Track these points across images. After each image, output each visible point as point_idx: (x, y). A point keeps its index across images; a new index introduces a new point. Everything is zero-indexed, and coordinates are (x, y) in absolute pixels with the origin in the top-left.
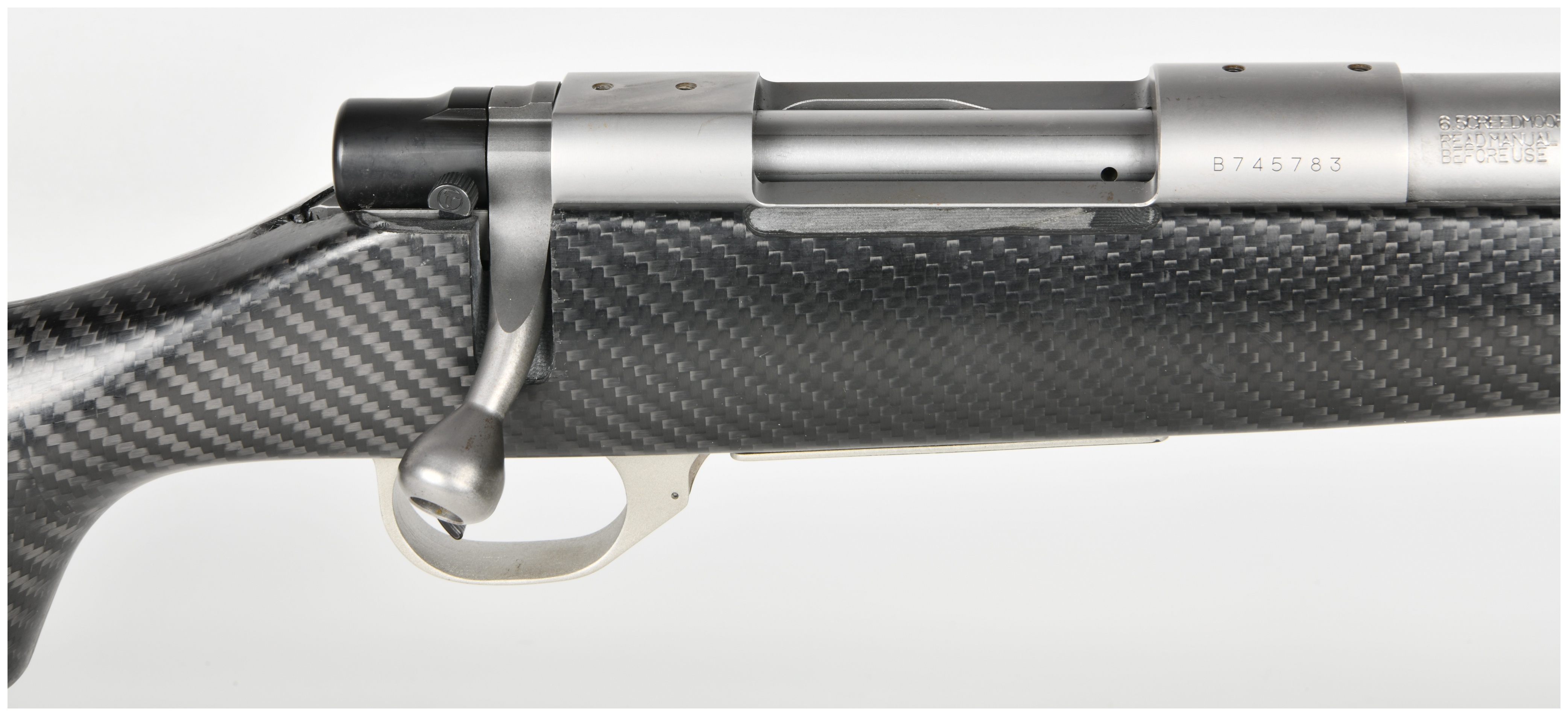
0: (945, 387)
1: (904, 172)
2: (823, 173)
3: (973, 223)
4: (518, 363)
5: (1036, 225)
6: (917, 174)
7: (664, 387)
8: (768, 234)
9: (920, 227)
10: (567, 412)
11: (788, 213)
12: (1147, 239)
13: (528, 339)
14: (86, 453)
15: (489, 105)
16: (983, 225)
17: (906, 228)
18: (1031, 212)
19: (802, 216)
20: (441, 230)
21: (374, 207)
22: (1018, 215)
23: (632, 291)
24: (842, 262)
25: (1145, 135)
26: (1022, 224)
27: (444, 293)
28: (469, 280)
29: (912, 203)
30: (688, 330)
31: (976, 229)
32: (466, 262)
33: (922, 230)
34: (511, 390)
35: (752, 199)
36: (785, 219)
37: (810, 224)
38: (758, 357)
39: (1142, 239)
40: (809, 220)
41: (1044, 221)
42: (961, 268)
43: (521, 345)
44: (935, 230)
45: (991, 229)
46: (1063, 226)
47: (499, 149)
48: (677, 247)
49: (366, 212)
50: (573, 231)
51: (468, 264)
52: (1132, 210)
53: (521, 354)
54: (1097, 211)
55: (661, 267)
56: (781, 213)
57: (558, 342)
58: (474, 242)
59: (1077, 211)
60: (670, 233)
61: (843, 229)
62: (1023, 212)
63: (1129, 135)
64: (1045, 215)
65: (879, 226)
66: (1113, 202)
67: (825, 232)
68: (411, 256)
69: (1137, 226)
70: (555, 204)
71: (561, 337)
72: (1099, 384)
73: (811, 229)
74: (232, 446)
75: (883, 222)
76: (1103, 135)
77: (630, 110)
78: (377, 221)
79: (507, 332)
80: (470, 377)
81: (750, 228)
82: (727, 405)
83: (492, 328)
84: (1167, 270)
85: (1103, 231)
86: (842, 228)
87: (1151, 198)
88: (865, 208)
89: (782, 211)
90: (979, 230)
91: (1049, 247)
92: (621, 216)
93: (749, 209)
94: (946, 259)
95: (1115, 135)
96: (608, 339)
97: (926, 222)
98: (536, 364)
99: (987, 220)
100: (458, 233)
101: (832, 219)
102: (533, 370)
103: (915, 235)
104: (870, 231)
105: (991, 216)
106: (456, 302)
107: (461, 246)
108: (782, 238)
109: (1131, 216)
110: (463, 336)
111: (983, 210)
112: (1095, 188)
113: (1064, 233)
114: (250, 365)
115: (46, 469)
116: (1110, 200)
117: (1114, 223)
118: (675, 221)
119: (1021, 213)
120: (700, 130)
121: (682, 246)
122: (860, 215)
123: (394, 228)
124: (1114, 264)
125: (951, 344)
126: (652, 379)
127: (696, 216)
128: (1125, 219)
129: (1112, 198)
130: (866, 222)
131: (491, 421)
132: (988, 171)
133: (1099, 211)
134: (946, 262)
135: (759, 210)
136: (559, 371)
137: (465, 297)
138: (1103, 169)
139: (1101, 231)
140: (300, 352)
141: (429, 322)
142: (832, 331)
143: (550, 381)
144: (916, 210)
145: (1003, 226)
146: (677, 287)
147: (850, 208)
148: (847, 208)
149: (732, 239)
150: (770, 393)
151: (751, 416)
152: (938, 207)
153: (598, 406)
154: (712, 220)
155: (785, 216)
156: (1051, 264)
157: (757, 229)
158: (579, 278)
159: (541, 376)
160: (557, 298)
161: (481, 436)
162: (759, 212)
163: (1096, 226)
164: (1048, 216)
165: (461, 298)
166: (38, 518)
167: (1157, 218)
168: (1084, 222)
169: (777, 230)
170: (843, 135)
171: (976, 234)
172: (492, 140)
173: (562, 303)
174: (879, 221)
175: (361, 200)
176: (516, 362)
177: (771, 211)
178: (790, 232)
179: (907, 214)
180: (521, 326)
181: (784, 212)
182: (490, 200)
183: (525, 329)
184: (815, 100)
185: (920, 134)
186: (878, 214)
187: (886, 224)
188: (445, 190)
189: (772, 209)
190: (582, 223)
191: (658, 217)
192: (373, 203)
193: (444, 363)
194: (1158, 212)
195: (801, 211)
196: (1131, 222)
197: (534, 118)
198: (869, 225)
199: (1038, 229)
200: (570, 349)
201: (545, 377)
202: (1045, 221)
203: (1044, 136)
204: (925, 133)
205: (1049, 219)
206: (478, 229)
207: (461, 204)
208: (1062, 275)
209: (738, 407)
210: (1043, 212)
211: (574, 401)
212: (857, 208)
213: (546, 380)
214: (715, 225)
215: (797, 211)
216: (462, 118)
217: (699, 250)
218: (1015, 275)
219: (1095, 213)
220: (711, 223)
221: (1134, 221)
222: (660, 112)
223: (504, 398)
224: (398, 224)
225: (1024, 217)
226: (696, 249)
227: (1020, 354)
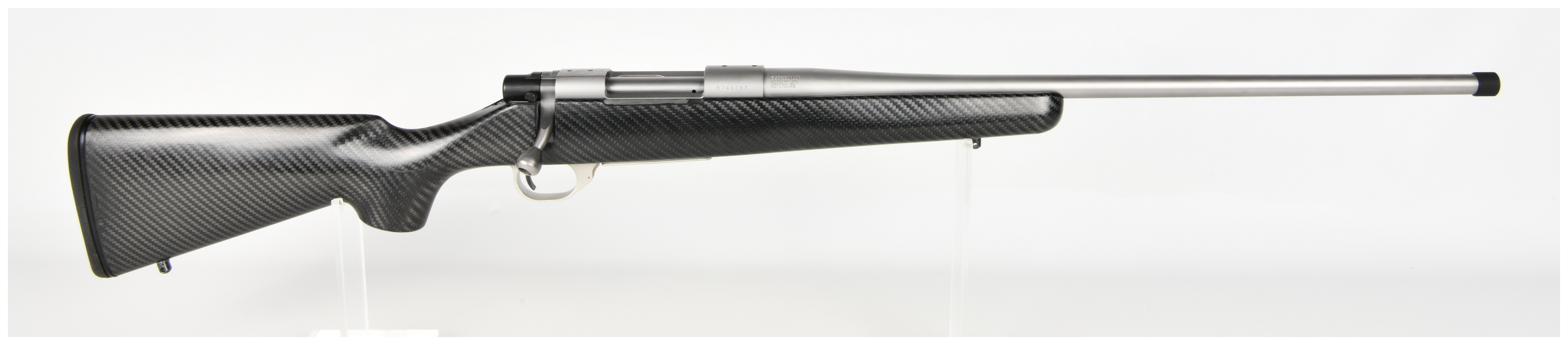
1: (644, 91)
2: (621, 91)
3: (659, 102)
4: (546, 137)
5: (674, 103)
7: (583, 145)
8: (608, 105)
10: (559, 152)
12: (700, 105)
13: (549, 131)
14: (440, 163)
15: (541, 76)
17: (642, 104)
18: (673, 100)
19: (616, 101)
20: (528, 105)
22: (670, 101)
23: (575, 120)
24: (627, 112)
25: (702, 83)
26: (671, 103)
27: (529, 120)
28: (535, 117)
30: (589, 130)
32: (534, 113)
33: (646, 104)
34: (544, 144)
35: (604, 97)
40: (619, 103)
42: (656, 113)
43: (547, 132)
44: (649, 104)
45: (663, 104)
47: (543, 86)
48: (586, 108)
49: (511, 102)
50: (561, 106)
53: (547, 135)
55: (581, 113)
57: (557, 133)
58: (536, 108)
59: (684, 100)
60: (584, 105)
63: (698, 83)
64: (677, 101)
65: (635, 103)
66: (693, 97)
67: (621, 106)
68: (521, 112)
70: (556, 99)
71: (557, 131)
73: (619, 105)
74: (479, 163)
75: (637, 102)
76: (692, 83)
78: (513, 104)
79: (543, 129)
80: (534, 141)
81: (604, 103)
83: (540, 129)
84: (705, 112)
86: (627, 104)
87: (702, 96)
88: (633, 99)
89: (612, 100)
90: (660, 104)
91: (677, 107)
92: (572, 101)
93: (603, 99)
94: (652, 111)
95: (695, 83)
97: (647, 102)
98: (551, 138)
100: (533, 106)
101: (625, 102)
103: (644, 105)
104: (633, 104)
105: (663, 101)
106: (531, 123)
107: (533, 109)
108: (611, 106)
109: (697, 100)
110: (533, 131)
111: (661, 100)
113: (681, 104)
114: (481, 140)
115: (431, 168)
117: (693, 102)
118: (585, 102)
120: (593, 82)
122: (631, 101)
124: (692, 111)
127: (590, 101)
128: (695, 101)
130: (633, 102)
131: (539, 152)
133: (689, 99)
136: (556, 140)
137: (534, 121)
138: (691, 90)
139: (689, 104)
140: (493, 137)
141: (525, 128)
143: (555, 143)
144: (645, 100)
145: (666, 103)
146: (586, 119)
148: (628, 99)
149: (599, 106)
152: (650, 99)
155: (613, 102)
156: (676, 111)
157: (606, 104)
158: (562, 116)
159: (553, 142)
160: (556, 121)
161: (536, 156)
162: (606, 100)
165: (532, 121)
166: (429, 181)
167: (703, 101)
168: (686, 102)
169: (611, 104)
172: (542, 84)
173: (558, 123)
175: (510, 99)
177: (610, 100)
178: (614, 105)
179: (643, 100)
182: (541, 98)
183: (548, 129)
184: (620, 75)
188: (531, 96)
190: (563, 103)
191: (581, 101)
192: (512, 100)
193: (529, 138)
196: (697, 102)
197: (552, 79)
200: (559, 135)
203: (678, 83)
206: (537, 105)
207: (534, 99)
208: (678, 114)
212: (631, 99)
216: (535, 79)
220: (594, 103)
223: (542, 145)
224: (518, 104)
226: (590, 108)
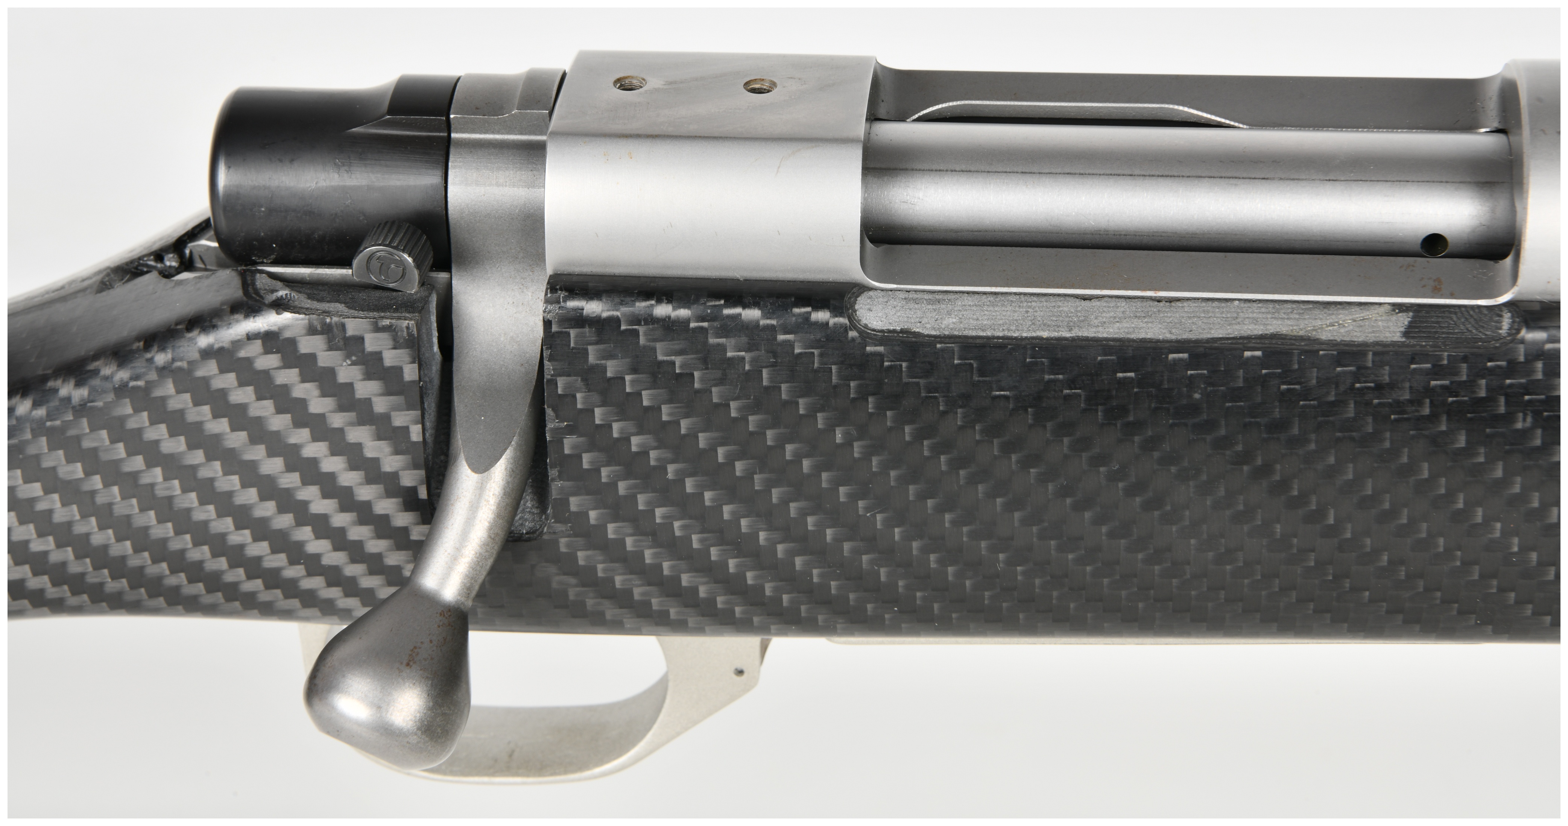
0: (1156, 567)
1: (1101, 233)
2: (972, 231)
3: (1211, 326)
4: (492, 521)
5: (1314, 333)
6: (1122, 236)
7: (719, 552)
8: (884, 336)
9: (1126, 331)
10: (572, 581)
11: (916, 301)
12: (1498, 361)
13: (508, 483)
15: (452, 110)
16: (1227, 330)
17: (1104, 330)
18: (1306, 309)
19: (937, 306)
20: (374, 310)
21: (276, 263)
22: (1284, 313)
23: (670, 414)
24: (1000, 381)
25: (1498, 183)
26: (1292, 330)
28: (418, 388)
29: (1114, 289)
30: (756, 474)
31: (1216, 336)
32: (413, 362)
33: (1129, 336)
34: (481, 564)
35: (857, 274)
36: (910, 309)
37: (951, 320)
38: (865, 516)
39: (1490, 362)
40: (949, 313)
41: (1327, 326)
42: (1190, 397)
43: (497, 493)
44: (1150, 336)
45: (1242, 338)
46: (1359, 336)
47: (466, 174)
48: (740, 351)
49: (262, 272)
50: (579, 320)
51: (416, 366)
52: (1474, 312)
53: (497, 508)
54: (1414, 311)
55: (715, 380)
56: (905, 299)
57: (557, 486)
58: (427, 329)
59: (1382, 310)
60: (729, 327)
61: (1003, 330)
62: (1293, 309)
63: (1470, 183)
64: (1330, 315)
65: (1059, 326)
66: (1442, 297)
67: (974, 334)
68: (327, 351)
69: (1481, 340)
70: (550, 276)
72: (1403, 573)
73: (952, 329)
75: (1067, 319)
76: (1428, 182)
77: (671, 130)
78: (277, 291)
79: (476, 472)
80: (425, 528)
81: (854, 323)
82: (816, 580)
83: (453, 464)
84: (1528, 410)
85: (1425, 346)
86: (1001, 329)
87: (1506, 292)
88: (1038, 295)
89: (907, 296)
90: (1221, 339)
91: (1335, 369)
92: (653, 300)
93: (854, 293)
94: (1166, 382)
95: (1447, 182)
96: (633, 481)
97: (1136, 323)
98: (523, 510)
99: (1234, 322)
100: (399, 318)
101: (986, 313)
102: (520, 519)
103: (1118, 344)
104: (1045, 334)
105: (1241, 314)
106: (400, 419)
107: (405, 339)
108: (905, 343)
109: (1472, 320)
110: (410, 470)
111: (1229, 304)
112: (1412, 270)
113: (1359, 348)
116: (1436, 292)
117: (1443, 333)
118: (738, 310)
119: (1290, 310)
120: (779, 167)
121: (748, 350)
122: (1030, 307)
123: (303, 305)
124: (1441, 398)
125: (1168, 508)
126: (701, 541)
127: (770, 303)
128: (1462, 327)
129: (1440, 288)
130: (1039, 319)
131: (449, 613)
132: (1236, 235)
133: (1419, 311)
134: (1166, 386)
135: (871, 293)
136: (558, 525)
138: (1424, 236)
139: (1422, 346)
140: (166, 479)
141: (359, 446)
142: (981, 483)
143: (545, 537)
144: (1120, 300)
145: (1260, 333)
146: (739, 410)
147: (1015, 294)
148: (1010, 294)
149: (826, 340)
150: (882, 567)
151: (852, 596)
152: (1156, 297)
153: (620, 574)
154: (796, 310)
155: (912, 305)
156: (1336, 395)
157: (866, 326)
158: (588, 392)
159: (531, 528)
160: (554, 420)
161: (431, 641)
162: (870, 298)
163: (1413, 338)
164: (1333, 317)
165: (406, 415)
167: (1516, 327)
168: (1393, 329)
169: (898, 328)
170: (1006, 172)
171: (1216, 345)
172: (455, 167)
173: (561, 428)
174: (1061, 319)
175: (256, 252)
176: (488, 520)
177: (889, 295)
178: (918, 332)
179: (1105, 307)
180: (498, 463)
181: (911, 298)
182: (453, 260)
183: (503, 467)
184: (963, 102)
185: (1129, 173)
186: (1059, 307)
187: (1072, 324)
188: (378, 254)
189: (890, 292)
190: (593, 308)
191: (711, 304)
192: (275, 256)
193: (385, 506)
194: (1518, 317)
195: (937, 297)
196: (1471, 331)
197: (521, 134)
198: (1044, 325)
199: (1318, 339)
200: (575, 494)
201: (537, 530)
202: (1330, 326)
203: (1330, 180)
204: (1137, 172)
205: (1336, 322)
206: (433, 306)
207: (403, 276)
208: (1353, 412)
209: (832, 583)
210: (1326, 310)
211: (582, 566)
212: (1025, 294)
213: (538, 536)
214: (800, 320)
215: (930, 296)
216: (408, 130)
217: (775, 357)
218: (1278, 410)
219: (1411, 314)
220: (794, 315)
221: (1477, 329)
222: (716, 135)
223: (470, 578)
224: (309, 298)
225: (1295, 319)
226: (771, 355)
227: (1278, 526)
